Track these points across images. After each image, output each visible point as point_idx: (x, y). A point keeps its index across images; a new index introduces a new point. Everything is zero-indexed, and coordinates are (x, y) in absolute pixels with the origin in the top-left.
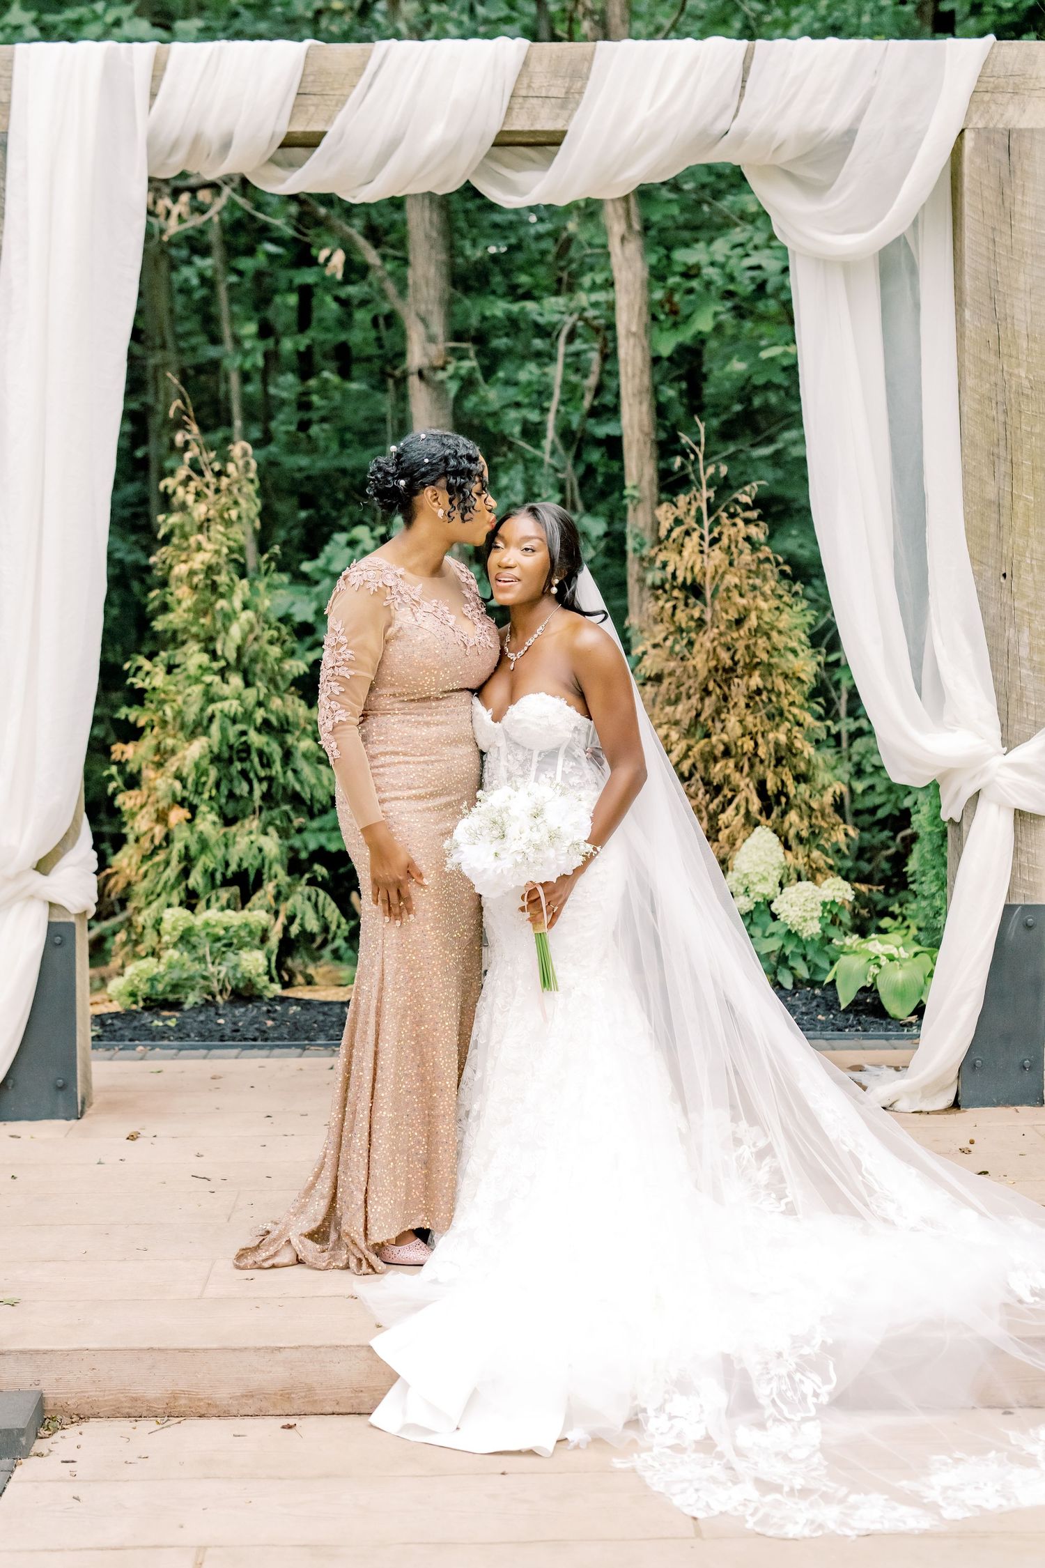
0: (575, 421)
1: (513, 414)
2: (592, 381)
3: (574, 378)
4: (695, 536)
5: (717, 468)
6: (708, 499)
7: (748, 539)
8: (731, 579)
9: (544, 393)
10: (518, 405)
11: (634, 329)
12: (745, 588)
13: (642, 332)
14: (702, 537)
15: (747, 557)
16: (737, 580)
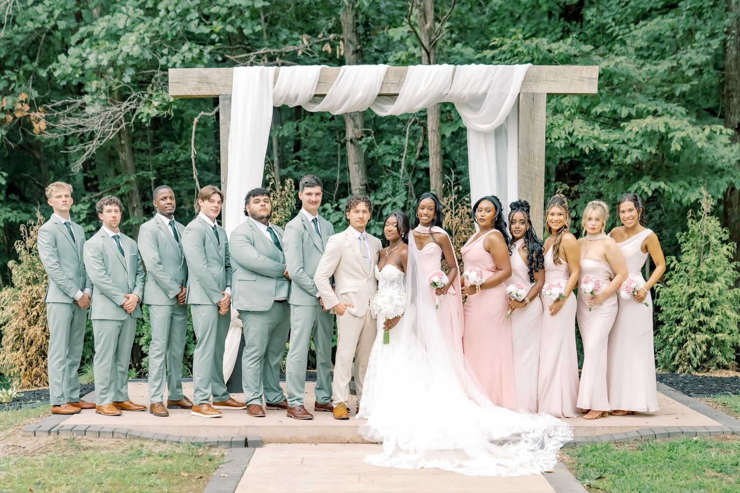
0: (413, 161)
1: (388, 158)
2: (420, 145)
3: (413, 143)
4: (450, 212)
5: (458, 189)
6: (455, 199)
7: (468, 213)
8: (461, 228)
9: (401, 150)
10: (390, 154)
11: (434, 128)
12: (466, 231)
13: (437, 130)
14: (452, 212)
15: (467, 220)
16: (463, 229)
